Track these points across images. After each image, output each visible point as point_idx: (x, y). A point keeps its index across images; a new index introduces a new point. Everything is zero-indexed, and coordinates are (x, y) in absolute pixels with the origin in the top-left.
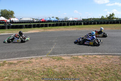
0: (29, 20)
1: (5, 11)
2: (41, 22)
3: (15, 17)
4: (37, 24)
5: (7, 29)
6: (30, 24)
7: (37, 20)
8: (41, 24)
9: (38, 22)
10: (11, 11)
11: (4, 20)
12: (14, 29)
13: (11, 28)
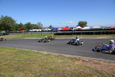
0: (98, 28)
1: (82, 22)
2: (109, 30)
3: (87, 26)
4: (106, 32)
5: (82, 35)
6: (99, 31)
7: (106, 28)
8: (110, 32)
9: (107, 30)
10: (85, 22)
11: (80, 29)
12: (87, 35)
13: (85, 34)
